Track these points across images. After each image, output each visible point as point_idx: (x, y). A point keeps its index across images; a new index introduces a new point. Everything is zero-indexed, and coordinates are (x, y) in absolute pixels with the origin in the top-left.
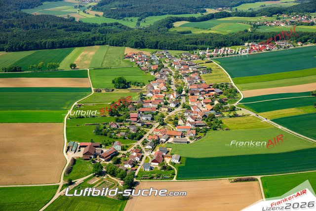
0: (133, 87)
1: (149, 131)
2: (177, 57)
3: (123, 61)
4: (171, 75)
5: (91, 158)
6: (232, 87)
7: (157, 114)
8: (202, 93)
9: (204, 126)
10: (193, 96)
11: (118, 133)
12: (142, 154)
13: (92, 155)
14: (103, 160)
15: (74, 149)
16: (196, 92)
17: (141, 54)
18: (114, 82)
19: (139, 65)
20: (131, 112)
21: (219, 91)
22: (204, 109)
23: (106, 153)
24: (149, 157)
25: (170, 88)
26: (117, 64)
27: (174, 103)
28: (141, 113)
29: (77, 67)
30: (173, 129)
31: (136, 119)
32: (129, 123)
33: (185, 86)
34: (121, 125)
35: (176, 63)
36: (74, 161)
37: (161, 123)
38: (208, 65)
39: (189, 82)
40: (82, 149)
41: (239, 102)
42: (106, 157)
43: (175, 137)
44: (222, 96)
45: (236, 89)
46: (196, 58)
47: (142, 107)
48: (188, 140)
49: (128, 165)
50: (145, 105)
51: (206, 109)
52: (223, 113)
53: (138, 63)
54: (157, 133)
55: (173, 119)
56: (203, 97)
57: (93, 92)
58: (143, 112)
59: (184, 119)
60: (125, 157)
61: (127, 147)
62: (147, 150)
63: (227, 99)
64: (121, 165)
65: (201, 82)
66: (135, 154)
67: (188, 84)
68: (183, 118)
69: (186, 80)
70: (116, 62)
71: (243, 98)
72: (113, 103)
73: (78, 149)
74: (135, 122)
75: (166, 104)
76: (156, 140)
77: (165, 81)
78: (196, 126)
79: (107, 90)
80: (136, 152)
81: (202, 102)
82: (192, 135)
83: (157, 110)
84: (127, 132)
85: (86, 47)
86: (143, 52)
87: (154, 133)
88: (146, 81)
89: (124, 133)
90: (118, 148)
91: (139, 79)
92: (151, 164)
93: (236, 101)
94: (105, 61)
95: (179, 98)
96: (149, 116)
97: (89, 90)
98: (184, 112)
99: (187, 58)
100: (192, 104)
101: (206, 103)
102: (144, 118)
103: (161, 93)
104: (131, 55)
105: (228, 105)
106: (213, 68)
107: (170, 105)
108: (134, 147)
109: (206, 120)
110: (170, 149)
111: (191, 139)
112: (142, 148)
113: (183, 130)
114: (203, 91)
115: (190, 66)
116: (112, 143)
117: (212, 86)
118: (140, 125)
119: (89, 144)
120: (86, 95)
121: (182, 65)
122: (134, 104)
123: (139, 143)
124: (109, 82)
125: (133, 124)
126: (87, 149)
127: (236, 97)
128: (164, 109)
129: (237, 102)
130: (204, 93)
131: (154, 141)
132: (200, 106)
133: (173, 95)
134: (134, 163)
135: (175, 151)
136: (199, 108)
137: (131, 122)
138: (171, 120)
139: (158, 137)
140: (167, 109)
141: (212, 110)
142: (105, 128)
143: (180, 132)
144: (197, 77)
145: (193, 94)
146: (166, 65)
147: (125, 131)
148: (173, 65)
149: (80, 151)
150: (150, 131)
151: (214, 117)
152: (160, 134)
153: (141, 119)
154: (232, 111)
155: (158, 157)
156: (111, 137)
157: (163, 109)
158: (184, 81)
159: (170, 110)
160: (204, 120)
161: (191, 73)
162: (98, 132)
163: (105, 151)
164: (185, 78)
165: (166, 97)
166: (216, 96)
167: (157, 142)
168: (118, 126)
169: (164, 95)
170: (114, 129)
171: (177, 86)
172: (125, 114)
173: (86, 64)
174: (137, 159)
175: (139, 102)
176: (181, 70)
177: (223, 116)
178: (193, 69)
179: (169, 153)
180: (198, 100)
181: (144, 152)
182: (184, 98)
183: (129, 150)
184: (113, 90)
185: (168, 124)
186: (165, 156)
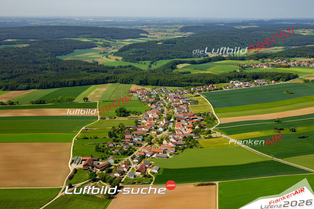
0: (132, 115)
1: (138, 149)
2: (172, 92)
4: (165, 106)
5: (89, 168)
6: (213, 115)
7: (147, 136)
8: (187, 120)
9: (183, 145)
10: (179, 123)
11: (113, 150)
12: (130, 166)
13: (90, 166)
14: (99, 170)
15: (77, 162)
16: (182, 119)
17: (143, 89)
18: (116, 112)
19: (139, 98)
20: (127, 135)
21: (201, 118)
22: (186, 132)
23: (101, 165)
25: (162, 116)
27: (162, 127)
28: (135, 135)
29: (89, 100)
30: (158, 148)
31: (129, 140)
32: (123, 142)
33: (174, 115)
34: (117, 144)
35: (170, 97)
36: (76, 171)
37: (149, 143)
38: (196, 99)
41: (216, 127)
42: (101, 168)
43: (158, 153)
44: (203, 123)
45: (215, 117)
46: (188, 93)
47: (136, 130)
48: (168, 156)
49: (117, 174)
50: (139, 129)
51: (188, 132)
52: (201, 135)
53: (139, 96)
54: (145, 150)
56: (187, 123)
57: (99, 119)
58: (136, 134)
60: (116, 168)
61: (119, 161)
62: (134, 163)
63: (206, 124)
64: (111, 174)
65: (188, 111)
66: (124, 166)
67: (177, 113)
68: (167, 139)
69: (176, 110)
70: (121, 96)
71: (220, 124)
72: (114, 128)
73: (80, 162)
74: (128, 142)
75: (156, 128)
76: (142, 156)
77: (159, 110)
78: (177, 145)
79: (110, 118)
80: (125, 164)
81: (186, 127)
82: (172, 152)
83: (148, 133)
84: (121, 150)
86: (145, 88)
87: (142, 151)
88: (143, 111)
89: (118, 151)
90: (111, 161)
91: (138, 109)
92: (135, 173)
93: (213, 126)
94: (113, 95)
95: (167, 124)
96: (141, 138)
97: (96, 118)
98: (169, 135)
99: (180, 92)
100: (177, 129)
101: (189, 128)
102: (136, 139)
103: (154, 120)
104: (135, 90)
105: (206, 129)
106: (200, 101)
107: (159, 129)
108: (125, 160)
110: (153, 162)
111: (171, 155)
112: (131, 161)
113: (166, 148)
114: (188, 118)
115: (181, 99)
116: (107, 158)
117: (196, 114)
118: (132, 144)
119: (89, 158)
120: (93, 122)
121: (175, 98)
122: (130, 128)
123: (129, 158)
124: (113, 112)
125: (127, 144)
126: (86, 162)
127: (214, 123)
128: (154, 132)
130: (189, 120)
131: (140, 156)
132: (183, 130)
133: (163, 121)
134: (122, 173)
135: (156, 164)
136: (182, 132)
137: (125, 142)
138: (158, 141)
139: (145, 153)
140: (155, 133)
141: (192, 133)
142: (104, 146)
143: (163, 149)
144: (185, 108)
145: (179, 121)
146: (161, 98)
147: (120, 148)
148: (167, 98)
150: (140, 149)
151: (192, 139)
153: (133, 140)
154: (208, 134)
155: (142, 168)
156: (107, 153)
158: (174, 111)
159: (158, 133)
160: (184, 140)
161: (181, 104)
162: (98, 149)
163: (101, 163)
164: (175, 108)
166: (198, 122)
168: (114, 145)
169: (156, 122)
170: (111, 147)
171: (168, 115)
172: (121, 136)
173: (97, 98)
174: (125, 170)
175: (135, 127)
176: (173, 102)
177: (200, 138)
178: (183, 101)
179: (152, 165)
180: (182, 125)
181: (132, 164)
182: (172, 124)
183: (120, 164)
184: (115, 118)
185: (155, 144)
186: (147, 168)
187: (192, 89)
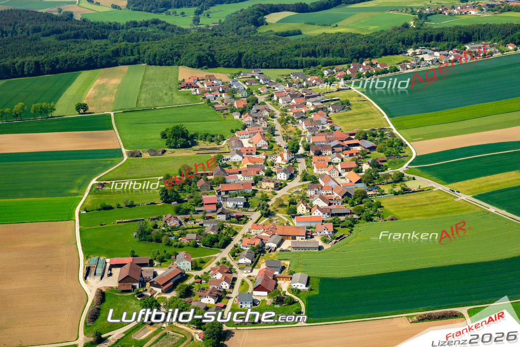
0: (202, 144)
1: (241, 228)
2: (280, 82)
3: (179, 94)
4: (273, 117)
5: (134, 287)
6: (393, 135)
7: (254, 195)
8: (337, 149)
9: (348, 214)
10: (320, 157)
11: (182, 235)
12: (234, 275)
13: (135, 281)
14: (159, 290)
15: (99, 271)
16: (326, 147)
17: (212, 78)
18: (164, 136)
19: (209, 101)
20: (204, 194)
21: (368, 144)
22: (343, 181)
23: (162, 277)
24: (248, 281)
25: (274, 142)
26: (167, 100)
27: (285, 171)
28: (223, 193)
29: (90, 109)
30: (288, 224)
31: (214, 208)
32: (201, 215)
33: (302, 139)
34: (186, 220)
35: (280, 94)
36: (102, 296)
37: (264, 212)
38: (342, 96)
39: (310, 130)
40: (116, 271)
41: (410, 164)
42: (164, 285)
43: (294, 238)
44: (375, 155)
45: (401, 140)
46: (318, 83)
47: (224, 182)
48: (321, 243)
49: (209, 298)
50: (229, 179)
51: (348, 180)
52: (382, 187)
53: (208, 96)
54: (259, 232)
55: (286, 203)
56: (339, 157)
57: (126, 157)
58: (227, 192)
59: (308, 202)
60: (201, 282)
61: (202, 262)
62: (242, 267)
63: (385, 158)
64: (193, 298)
65: (333, 128)
66: (219, 276)
67: (309, 134)
68: (305, 200)
69: (303, 126)
70: (165, 97)
71: (417, 157)
72: (168, 177)
73: (107, 272)
74: (213, 212)
75: (270, 174)
76: (258, 247)
77: (264, 129)
78: (332, 215)
79: (153, 152)
80: (221, 271)
81: (339, 167)
82: (327, 233)
83: (253, 188)
84: (200, 233)
85: (102, 70)
86: (215, 74)
87: (253, 233)
88: (226, 132)
89: (194, 236)
90: (185, 265)
91: (213, 128)
92: (252, 293)
93: (404, 162)
94: (143, 96)
95: (293, 162)
96: (240, 200)
97: (117, 153)
98: (306, 189)
99: (300, 83)
100: (320, 173)
101: (348, 170)
102: (229, 204)
103: (257, 153)
104: (191, 81)
105: (390, 171)
106: (353, 100)
107: (278, 176)
108: (216, 261)
109: (350, 201)
110: (287, 263)
111: (325, 241)
112: (232, 263)
113: (308, 225)
114: (338, 146)
115: (308, 98)
116: (173, 257)
117: (353, 134)
118: (223, 217)
119: (128, 260)
120: (112, 165)
121: (293, 96)
122: (209, 177)
123: (226, 253)
124: (154, 137)
125: (210, 217)
126: (125, 271)
127: (402, 155)
128: (268, 184)
129: (406, 165)
130: (341, 149)
131: (254, 249)
132: (335, 175)
133: (282, 156)
134: (220, 294)
135: (297, 266)
136: (334, 180)
137: (205, 213)
138: (282, 205)
139: (262, 240)
140: (272, 185)
141: (359, 182)
142: (155, 227)
143: (303, 227)
144: (324, 120)
145: (319, 153)
146: (261, 99)
147: (196, 230)
148: (275, 98)
149: (110, 275)
150: (245, 229)
151: (365, 196)
152: (264, 234)
153: (224, 206)
154: (398, 182)
155: (266, 279)
156: (169, 244)
157: (265, 185)
158: (300, 128)
159: (279, 186)
160: (347, 202)
161: (311, 112)
162: (145, 235)
163: (160, 272)
164: (300, 121)
165: (269, 160)
166: (364, 155)
167: (260, 251)
168: (180, 223)
169: (264, 157)
170: (174, 229)
171: (286, 138)
172: (192, 197)
173: (106, 104)
174: (225, 286)
175: (218, 174)
176: (292, 107)
177: (382, 193)
178: (316, 104)
179: (286, 271)
180: (330, 163)
181: (237, 270)
182: (302, 160)
183: (207, 269)
184: (164, 152)
185: (277, 214)
186: (279, 277)
187: (326, 73)
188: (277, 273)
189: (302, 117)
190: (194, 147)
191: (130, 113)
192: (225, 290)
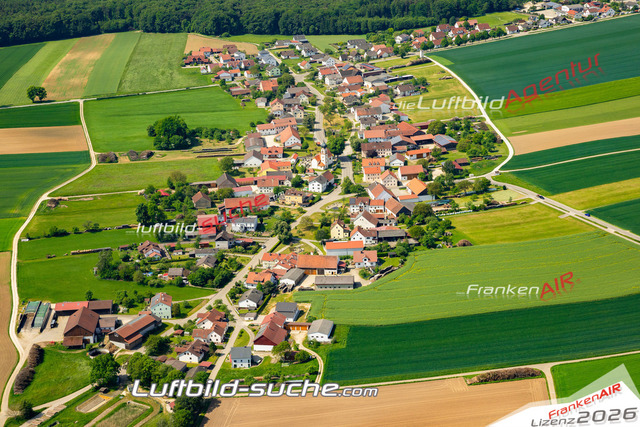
0: (207, 144)
1: (249, 260)
2: (331, 53)
3: (181, 73)
4: (314, 104)
5: (86, 342)
6: (484, 127)
7: (272, 213)
8: (399, 148)
9: (402, 238)
10: (375, 160)
11: (163, 270)
12: (231, 324)
13: (90, 334)
14: (122, 346)
15: (39, 320)
16: (383, 146)
17: (231, 49)
18: (152, 132)
19: (223, 82)
20: (201, 213)
21: (445, 140)
22: (403, 193)
23: (128, 327)
24: (249, 331)
25: (311, 139)
26: (163, 82)
27: (320, 180)
29: (50, 96)
30: (316, 253)
32: (193, 242)
33: (353, 134)
34: (172, 250)
35: (328, 72)
36: (39, 354)
37: (283, 236)
38: (417, 72)
39: (364, 121)
40: (63, 321)
41: (503, 168)
42: (128, 338)
43: (321, 272)
44: (455, 155)
45: (495, 134)
46: (385, 54)
47: (231, 195)
48: (358, 279)
49: (191, 355)
50: (240, 192)
51: (409, 191)
52: (457, 200)
53: (223, 75)
54: (272, 264)
55: (317, 224)
56: (401, 158)
57: (94, 163)
59: (348, 222)
60: (182, 334)
61: (188, 307)
62: (243, 313)
63: (469, 160)
64: (169, 356)
65: (398, 119)
66: (209, 325)
67: (362, 127)
68: (344, 220)
69: (354, 117)
70: (161, 77)
71: (514, 157)
72: (151, 190)
73: (51, 321)
74: (211, 237)
75: (299, 184)
76: (269, 285)
77: (298, 121)
78: (380, 240)
79: (134, 155)
80: (211, 318)
81: (399, 173)
82: (368, 264)
83: (272, 203)
84: (188, 267)
85: (76, 41)
86: (237, 44)
87: (265, 267)
88: (244, 127)
89: (179, 271)
90: (161, 310)
91: (225, 121)
92: (252, 348)
93: (494, 165)
94: (129, 76)
95: (334, 167)
96: (251, 221)
97: (84, 157)
98: (348, 205)
99: (358, 54)
100: (371, 181)
101: (410, 177)
102: (235, 227)
103: (285, 156)
104: (202, 54)
105: (471, 178)
106: (432, 78)
107: (310, 186)
108: (208, 305)
109: (407, 221)
110: (308, 306)
111: (365, 275)
112: (229, 307)
113: (344, 253)
114: (401, 143)
115: (367, 75)
116: (146, 301)
117: (425, 127)
118: (224, 245)
119: (80, 305)
120: (74, 173)
121: (345, 74)
122: (210, 190)
123: (223, 294)
124: (139, 135)
125: (207, 245)
126: (75, 320)
127: (493, 155)
128: (293, 198)
129: (497, 169)
130: (405, 147)
131: (261, 288)
132: (392, 184)
133: (318, 158)
134: (207, 349)
135: (320, 311)
136: (389, 192)
137: (200, 239)
138: (311, 228)
139: (275, 275)
140: (299, 199)
141: (424, 193)
142: (126, 259)
143: (335, 257)
144: (385, 107)
145: (373, 154)
146: (299, 78)
147: (184, 263)
148: (320, 77)
149: (55, 325)
150: (254, 260)
151: (430, 213)
152: (279, 267)
153: (228, 230)
154: (481, 193)
155: (272, 327)
156: (143, 283)
157: (288, 199)
158: (350, 119)
159: (309, 201)
160: (403, 222)
161: (370, 96)
162: (108, 271)
163: (126, 320)
164: (352, 109)
165: (300, 165)
166: (438, 156)
167: (271, 289)
168: (163, 253)
169: (294, 160)
170: (153, 261)
171: (328, 134)
172: (182, 217)
173: (74, 88)
174: (216, 338)
175: (224, 184)
176: (342, 89)
177: (456, 209)
178: (376, 84)
179: (305, 317)
180: (386, 168)
181: (236, 317)
182: (349, 165)
183: (192, 317)
184: (150, 155)
185: (303, 240)
186: (293, 326)
187: (398, 39)
188: (290, 320)
189: (355, 104)
190: (195, 148)
191: (107, 101)
192: (213, 344)
